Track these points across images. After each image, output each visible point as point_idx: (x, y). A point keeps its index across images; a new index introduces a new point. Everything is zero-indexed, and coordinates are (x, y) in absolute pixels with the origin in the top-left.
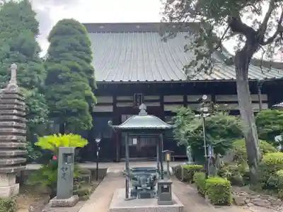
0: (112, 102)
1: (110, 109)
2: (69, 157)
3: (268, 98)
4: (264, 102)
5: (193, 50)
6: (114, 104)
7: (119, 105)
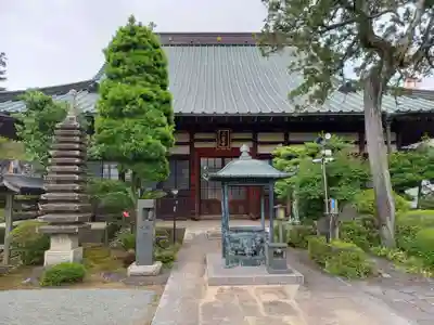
0: (188, 140)
1: (185, 150)
2: (150, 213)
3: (397, 137)
4: (392, 143)
5: (302, 72)
6: (191, 144)
7: (197, 145)
